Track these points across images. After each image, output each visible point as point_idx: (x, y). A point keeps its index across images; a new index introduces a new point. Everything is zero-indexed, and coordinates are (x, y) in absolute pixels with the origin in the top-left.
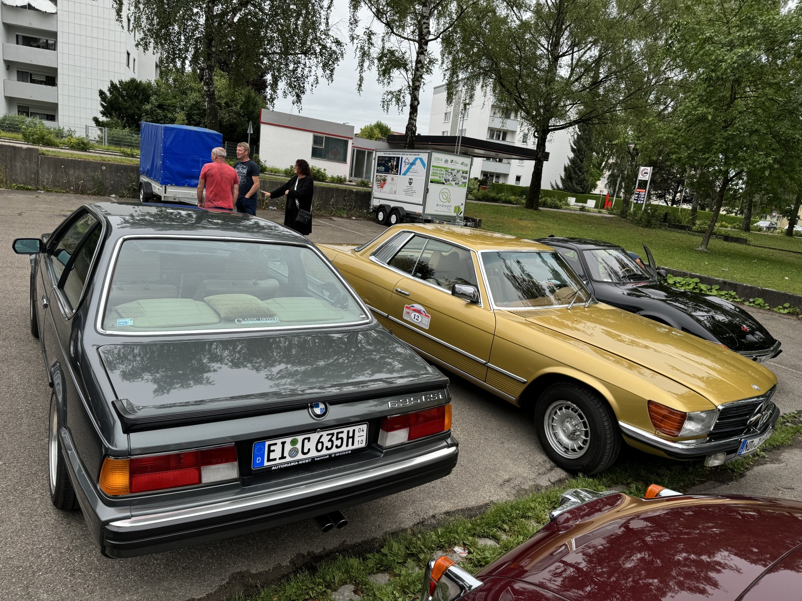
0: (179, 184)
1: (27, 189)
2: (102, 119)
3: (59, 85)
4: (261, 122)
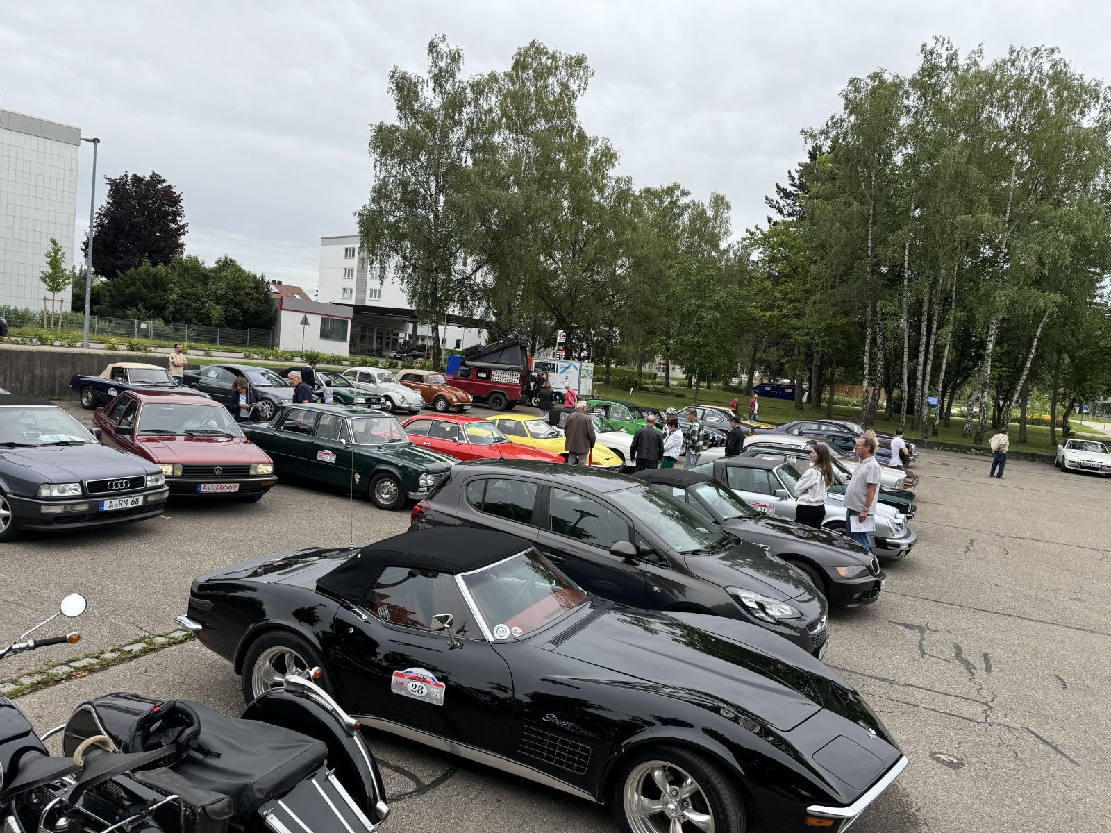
4: (281, 309)
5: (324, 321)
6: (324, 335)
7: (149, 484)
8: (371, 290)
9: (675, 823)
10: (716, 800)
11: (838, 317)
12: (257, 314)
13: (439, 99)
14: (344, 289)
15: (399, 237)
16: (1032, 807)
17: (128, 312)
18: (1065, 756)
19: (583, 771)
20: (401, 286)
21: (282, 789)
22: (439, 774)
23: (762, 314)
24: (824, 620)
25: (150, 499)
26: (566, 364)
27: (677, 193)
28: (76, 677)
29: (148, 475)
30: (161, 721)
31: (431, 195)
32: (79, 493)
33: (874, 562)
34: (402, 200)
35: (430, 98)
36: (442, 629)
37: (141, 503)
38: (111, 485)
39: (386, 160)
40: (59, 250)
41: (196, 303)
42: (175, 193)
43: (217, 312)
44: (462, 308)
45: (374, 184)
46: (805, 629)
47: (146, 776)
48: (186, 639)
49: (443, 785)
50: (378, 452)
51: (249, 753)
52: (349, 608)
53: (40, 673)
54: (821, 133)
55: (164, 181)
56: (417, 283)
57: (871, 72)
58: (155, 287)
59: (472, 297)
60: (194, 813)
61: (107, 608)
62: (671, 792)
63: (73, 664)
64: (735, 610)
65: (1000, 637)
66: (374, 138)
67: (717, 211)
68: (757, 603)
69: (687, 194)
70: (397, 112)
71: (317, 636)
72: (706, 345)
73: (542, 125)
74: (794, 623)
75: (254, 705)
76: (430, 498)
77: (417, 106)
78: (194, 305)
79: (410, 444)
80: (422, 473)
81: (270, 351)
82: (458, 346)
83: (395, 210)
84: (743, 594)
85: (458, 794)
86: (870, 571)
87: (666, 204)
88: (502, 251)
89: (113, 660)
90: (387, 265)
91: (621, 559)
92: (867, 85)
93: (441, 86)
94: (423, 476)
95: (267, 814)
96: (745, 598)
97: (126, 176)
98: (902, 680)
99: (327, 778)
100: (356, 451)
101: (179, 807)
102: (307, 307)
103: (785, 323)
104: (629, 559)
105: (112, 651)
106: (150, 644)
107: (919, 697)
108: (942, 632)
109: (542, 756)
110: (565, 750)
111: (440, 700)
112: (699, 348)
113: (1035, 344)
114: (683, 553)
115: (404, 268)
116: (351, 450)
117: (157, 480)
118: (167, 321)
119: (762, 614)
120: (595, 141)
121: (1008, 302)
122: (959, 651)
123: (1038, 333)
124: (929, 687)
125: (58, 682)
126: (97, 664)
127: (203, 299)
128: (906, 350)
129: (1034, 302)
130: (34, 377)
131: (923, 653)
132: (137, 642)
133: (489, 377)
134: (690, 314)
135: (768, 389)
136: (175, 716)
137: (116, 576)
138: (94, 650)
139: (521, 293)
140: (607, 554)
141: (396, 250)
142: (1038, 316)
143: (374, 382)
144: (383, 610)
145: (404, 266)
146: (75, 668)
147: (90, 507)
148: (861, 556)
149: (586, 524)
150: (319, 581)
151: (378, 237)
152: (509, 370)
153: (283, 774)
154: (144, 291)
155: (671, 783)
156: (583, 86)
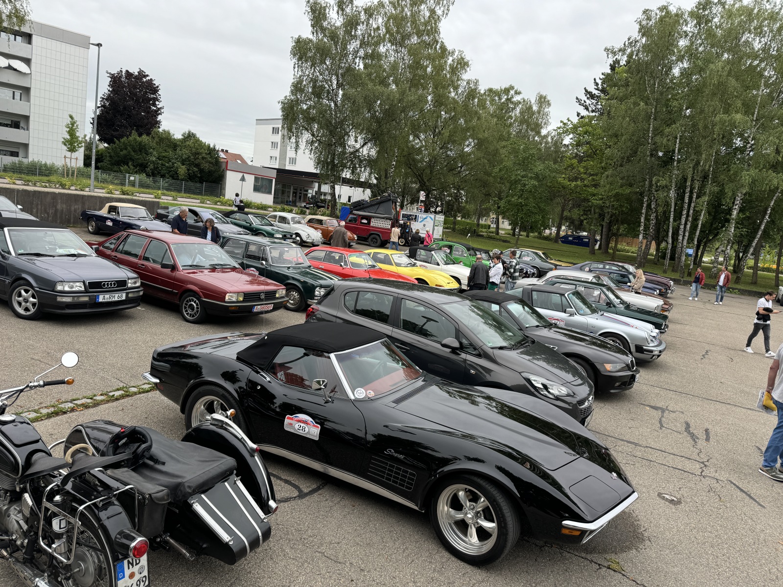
3: (30, 130)
4: (227, 169)
5: (256, 179)
6: (257, 189)
7: (129, 285)
8: (290, 159)
9: (471, 528)
10: (500, 513)
11: (624, 188)
12: (210, 173)
13: (341, 19)
14: (271, 157)
15: (310, 120)
16: (727, 534)
17: (122, 168)
18: (755, 501)
19: (410, 488)
20: (310, 156)
21: (204, 487)
22: (314, 486)
23: (569, 183)
24: (590, 399)
25: (130, 295)
26: (424, 215)
27: (512, 92)
28: (77, 411)
29: (129, 279)
30: (126, 439)
31: (333, 90)
32: (83, 289)
33: (632, 361)
34: (313, 93)
35: (335, 18)
36: (320, 389)
37: (124, 298)
38: (104, 284)
39: (302, 63)
40: (75, 123)
41: (168, 163)
42: (155, 84)
43: (182, 170)
44: (353, 173)
45: (293, 81)
46: (576, 404)
47: (114, 473)
48: (151, 390)
49: (317, 493)
50: (287, 271)
51: (184, 463)
52: (258, 373)
53: (53, 406)
54: (620, 50)
55: (148, 76)
56: (321, 154)
57: (660, 5)
58: (140, 151)
59: (359, 165)
60: (144, 498)
61: (99, 367)
62: (470, 506)
63: (75, 402)
64: (527, 389)
65: (719, 418)
66: (294, 47)
67: (540, 107)
68: (543, 385)
69: (519, 93)
70: (311, 28)
71: (236, 391)
72: (527, 205)
73: (415, 40)
74: (568, 399)
75: (190, 432)
76: (319, 303)
77: (325, 24)
78: (167, 165)
79: (310, 266)
80: (317, 287)
81: (218, 199)
82: (349, 201)
83: (307, 100)
84: (533, 378)
85: (327, 500)
86: (628, 367)
87: (503, 100)
88: (382, 131)
89: (102, 401)
90: (300, 140)
91: (449, 350)
92: (656, 14)
93: (343, 10)
94: (318, 289)
95: (193, 503)
96: (534, 381)
97: (121, 71)
98: (644, 444)
99: (235, 483)
100: (272, 269)
101: (134, 494)
102: (244, 169)
103: (586, 191)
104: (454, 350)
105: (101, 395)
106: (127, 392)
107: (655, 456)
108: (677, 412)
109: (383, 477)
110: (399, 474)
111: (316, 436)
112: (521, 207)
113: (769, 212)
114: (493, 348)
115: (312, 143)
116: (269, 268)
117: (135, 283)
118: (148, 175)
119: (545, 392)
120: (453, 53)
121: (751, 181)
122: (688, 426)
123: (772, 204)
124: (663, 449)
125: (65, 413)
126: (91, 403)
127: (173, 161)
128: (672, 213)
129: (770, 181)
130: (56, 210)
131: (662, 426)
132: (118, 390)
133: (369, 223)
134: (516, 182)
135: (571, 239)
136: (135, 436)
137: (106, 346)
138: (90, 394)
139: (394, 163)
140: (439, 346)
141: (307, 129)
142: (773, 192)
143: (289, 223)
144: (281, 374)
145: (312, 141)
146: (76, 404)
147: (90, 299)
148: (624, 357)
149: (429, 327)
150: (238, 353)
151: (295, 120)
152: (383, 218)
153: (205, 477)
154: (133, 153)
155: (470, 501)
156: (446, 11)
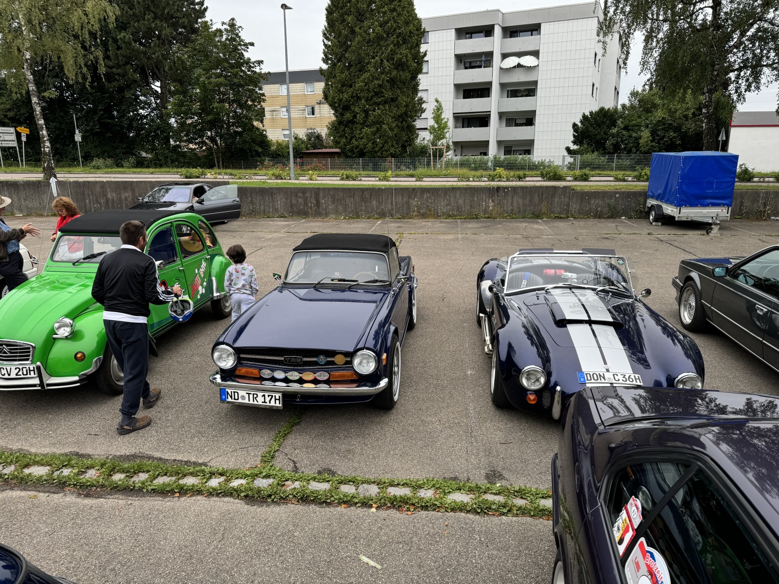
0: (692, 205)
1: (561, 218)
2: (574, 147)
3: (536, 123)
4: (731, 126)
